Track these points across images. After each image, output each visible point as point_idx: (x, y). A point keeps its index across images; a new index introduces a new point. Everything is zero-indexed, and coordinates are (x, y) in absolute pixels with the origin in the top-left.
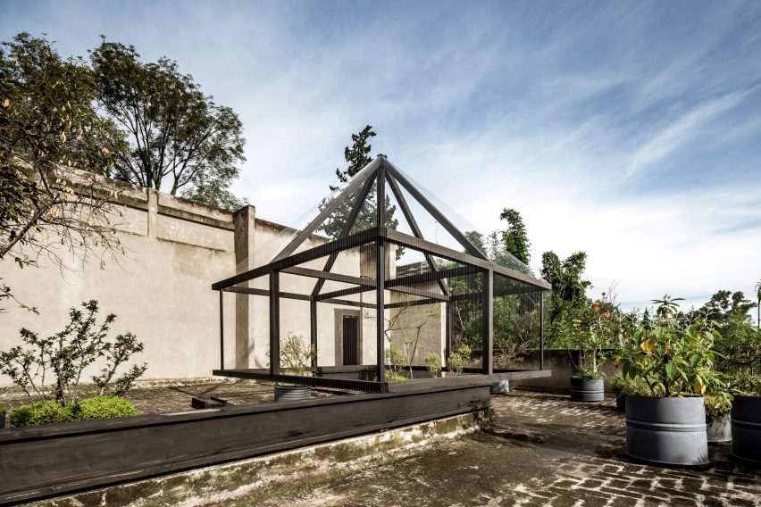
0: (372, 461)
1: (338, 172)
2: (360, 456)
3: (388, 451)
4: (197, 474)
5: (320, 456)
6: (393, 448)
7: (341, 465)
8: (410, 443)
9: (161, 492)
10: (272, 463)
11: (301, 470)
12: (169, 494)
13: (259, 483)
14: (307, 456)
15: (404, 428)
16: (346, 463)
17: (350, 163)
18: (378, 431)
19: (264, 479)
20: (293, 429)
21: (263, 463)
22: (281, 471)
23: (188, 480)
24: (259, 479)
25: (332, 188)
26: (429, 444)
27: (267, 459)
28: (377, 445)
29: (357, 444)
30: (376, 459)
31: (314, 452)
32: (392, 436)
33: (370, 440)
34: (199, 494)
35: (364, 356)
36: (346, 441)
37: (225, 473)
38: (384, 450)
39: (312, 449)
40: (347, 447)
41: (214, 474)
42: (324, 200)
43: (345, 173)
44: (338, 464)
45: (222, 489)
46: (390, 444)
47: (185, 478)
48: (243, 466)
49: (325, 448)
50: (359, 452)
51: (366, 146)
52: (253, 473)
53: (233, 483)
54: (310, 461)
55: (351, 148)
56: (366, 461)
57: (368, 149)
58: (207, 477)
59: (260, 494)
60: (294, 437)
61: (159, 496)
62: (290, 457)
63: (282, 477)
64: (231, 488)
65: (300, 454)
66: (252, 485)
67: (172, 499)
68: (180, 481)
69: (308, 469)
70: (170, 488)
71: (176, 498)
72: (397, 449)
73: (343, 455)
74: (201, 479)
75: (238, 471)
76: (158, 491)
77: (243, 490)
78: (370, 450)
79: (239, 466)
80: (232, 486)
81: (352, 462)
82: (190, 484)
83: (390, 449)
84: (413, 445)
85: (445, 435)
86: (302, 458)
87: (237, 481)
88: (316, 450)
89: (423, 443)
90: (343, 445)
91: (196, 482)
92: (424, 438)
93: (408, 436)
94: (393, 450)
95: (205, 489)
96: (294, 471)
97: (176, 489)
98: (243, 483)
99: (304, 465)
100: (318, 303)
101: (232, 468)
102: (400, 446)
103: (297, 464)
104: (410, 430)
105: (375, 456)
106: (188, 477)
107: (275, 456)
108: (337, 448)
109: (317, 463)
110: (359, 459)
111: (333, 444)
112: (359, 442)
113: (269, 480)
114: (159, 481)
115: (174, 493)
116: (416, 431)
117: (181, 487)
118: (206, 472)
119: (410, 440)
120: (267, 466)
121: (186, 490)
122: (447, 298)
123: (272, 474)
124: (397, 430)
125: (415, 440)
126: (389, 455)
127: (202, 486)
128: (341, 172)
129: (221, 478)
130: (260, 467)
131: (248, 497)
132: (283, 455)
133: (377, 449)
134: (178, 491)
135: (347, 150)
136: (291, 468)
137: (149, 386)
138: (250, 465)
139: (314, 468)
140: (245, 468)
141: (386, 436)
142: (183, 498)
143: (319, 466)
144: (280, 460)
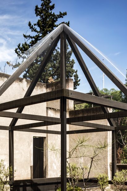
1: (30, 24)
17: (39, 18)
25: (25, 36)
35: (49, 168)
42: (19, 45)
43: (35, 25)
51: (51, 4)
55: (40, 7)
57: (53, 7)
100: (14, 132)
122: (113, 128)
128: (32, 24)
135: (37, 8)
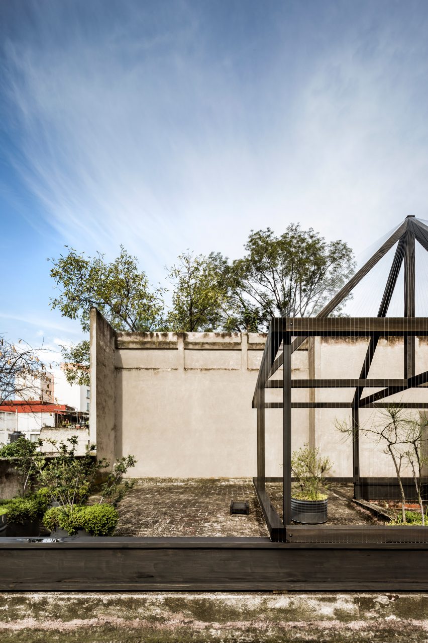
0: (248, 630)
2: (233, 620)
3: (283, 623)
4: (36, 597)
5: (170, 606)
6: (294, 620)
7: (199, 625)
8: (330, 619)
9: (6, 607)
10: (110, 603)
11: (144, 618)
12: (12, 610)
13: (93, 621)
14: (153, 604)
15: (320, 596)
16: (207, 624)
18: (270, 592)
19: (100, 618)
20: (143, 571)
21: (100, 600)
22: (120, 614)
23: (28, 602)
24: (95, 616)
26: (369, 629)
27: (106, 598)
28: (263, 611)
29: (229, 603)
30: (255, 630)
31: (163, 601)
32: (292, 603)
33: (253, 601)
34: (37, 617)
36: (211, 597)
37: (62, 603)
38: (275, 620)
39: (161, 597)
40: (212, 604)
41: (51, 601)
44: (197, 622)
45: (57, 617)
46: (289, 613)
47: (25, 599)
48: (79, 599)
49: (178, 600)
50: (232, 614)
52: (89, 609)
53: (68, 614)
54: (157, 611)
56: (238, 629)
58: (44, 602)
59: (86, 633)
60: (143, 579)
61: (5, 610)
62: (131, 601)
63: (121, 620)
64: (65, 619)
65: (145, 600)
66: (86, 622)
67: (15, 615)
68: (22, 601)
69: (154, 619)
70: (14, 605)
71: (17, 615)
72: (299, 624)
73: (204, 612)
74: (39, 603)
75: (74, 603)
76: (5, 606)
77: (75, 624)
78: (248, 614)
79: (76, 599)
80: (67, 617)
81: (216, 625)
82: (30, 605)
83: (287, 620)
84: (337, 623)
85: (416, 623)
86: (146, 605)
87: (73, 613)
88: (166, 599)
89: (356, 625)
90: (204, 600)
91: (34, 605)
92: (363, 618)
93: (327, 609)
94: (292, 624)
95: (42, 613)
96: (135, 617)
97: (18, 607)
98: (78, 617)
99: (148, 614)
100: (360, 409)
101: (69, 599)
102: (308, 619)
103: (140, 610)
104: (334, 600)
105: (256, 625)
106: (28, 599)
107: (114, 597)
108: (195, 602)
109: (166, 614)
110: (229, 623)
111: (190, 597)
112: (231, 600)
113: (105, 620)
114: (6, 597)
115: (17, 610)
116: (345, 603)
117: (22, 607)
118: (44, 598)
119: (332, 615)
120: (104, 605)
121: (26, 610)
123: (110, 614)
124: (303, 596)
125: (341, 616)
126: (282, 629)
127: (40, 610)
129: (57, 606)
130: (97, 605)
131: (74, 633)
132: (124, 596)
133: (262, 616)
134: (19, 609)
136: (131, 613)
137: (241, 483)
138: (87, 601)
139: (162, 620)
140: (81, 602)
141: (282, 602)
142: (24, 616)
143: (169, 619)
144: (119, 602)
